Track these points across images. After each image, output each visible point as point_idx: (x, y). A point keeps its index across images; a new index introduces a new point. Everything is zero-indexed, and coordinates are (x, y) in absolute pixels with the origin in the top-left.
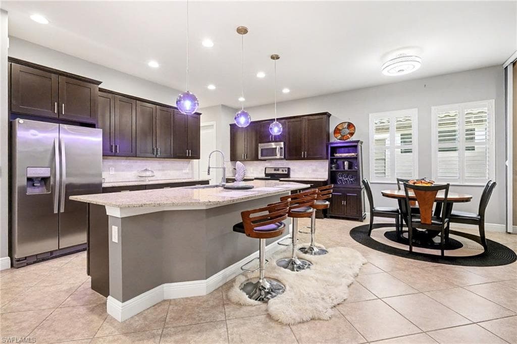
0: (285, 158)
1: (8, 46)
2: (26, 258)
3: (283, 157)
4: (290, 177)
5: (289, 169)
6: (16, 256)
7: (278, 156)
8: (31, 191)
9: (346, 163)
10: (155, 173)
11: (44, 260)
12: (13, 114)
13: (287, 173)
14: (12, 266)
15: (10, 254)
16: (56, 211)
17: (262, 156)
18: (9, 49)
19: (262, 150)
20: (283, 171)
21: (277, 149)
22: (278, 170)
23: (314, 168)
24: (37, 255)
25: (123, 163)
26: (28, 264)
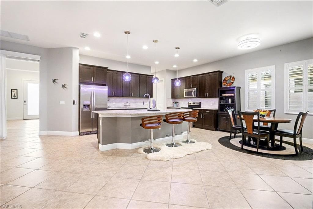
0: (197, 97)
1: (79, 59)
2: (83, 132)
3: (196, 96)
4: (201, 108)
5: (200, 103)
6: (80, 132)
7: (193, 96)
8: (85, 110)
9: (230, 100)
10: (131, 104)
11: (88, 134)
12: (81, 82)
13: (199, 105)
14: (79, 135)
15: (79, 131)
16: (92, 117)
17: (185, 96)
18: (79, 60)
19: (185, 92)
20: (197, 104)
21: (193, 92)
22: (195, 103)
23: (214, 102)
24: (86, 132)
25: (118, 100)
26: (84, 135)
